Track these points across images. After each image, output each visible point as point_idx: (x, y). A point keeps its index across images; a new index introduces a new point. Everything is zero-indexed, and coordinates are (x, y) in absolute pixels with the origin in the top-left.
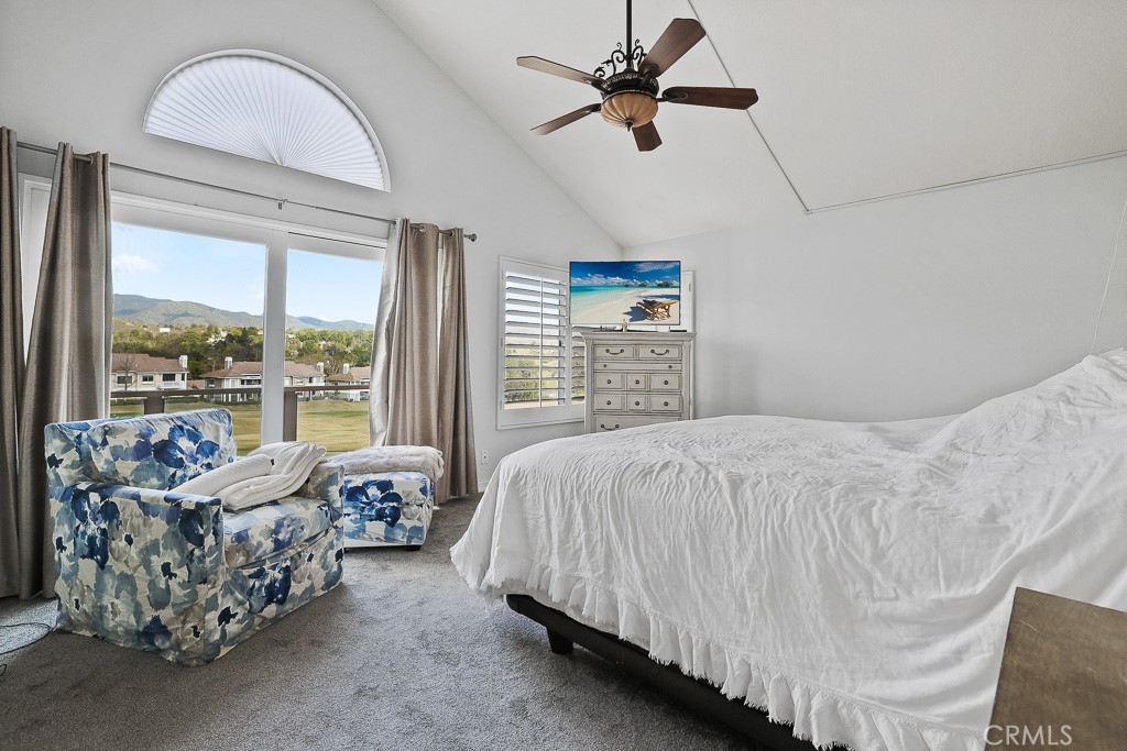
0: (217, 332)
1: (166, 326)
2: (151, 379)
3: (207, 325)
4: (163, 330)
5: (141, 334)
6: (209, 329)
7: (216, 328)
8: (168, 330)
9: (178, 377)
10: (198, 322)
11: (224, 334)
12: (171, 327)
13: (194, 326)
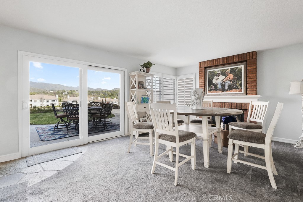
0: (65, 92)
1: (52, 90)
2: (49, 101)
3: (62, 90)
4: (51, 91)
5: (45, 92)
6: (63, 91)
7: (65, 90)
8: (52, 91)
9: (56, 101)
10: (60, 89)
11: (67, 92)
12: (53, 91)
13: (59, 90)
